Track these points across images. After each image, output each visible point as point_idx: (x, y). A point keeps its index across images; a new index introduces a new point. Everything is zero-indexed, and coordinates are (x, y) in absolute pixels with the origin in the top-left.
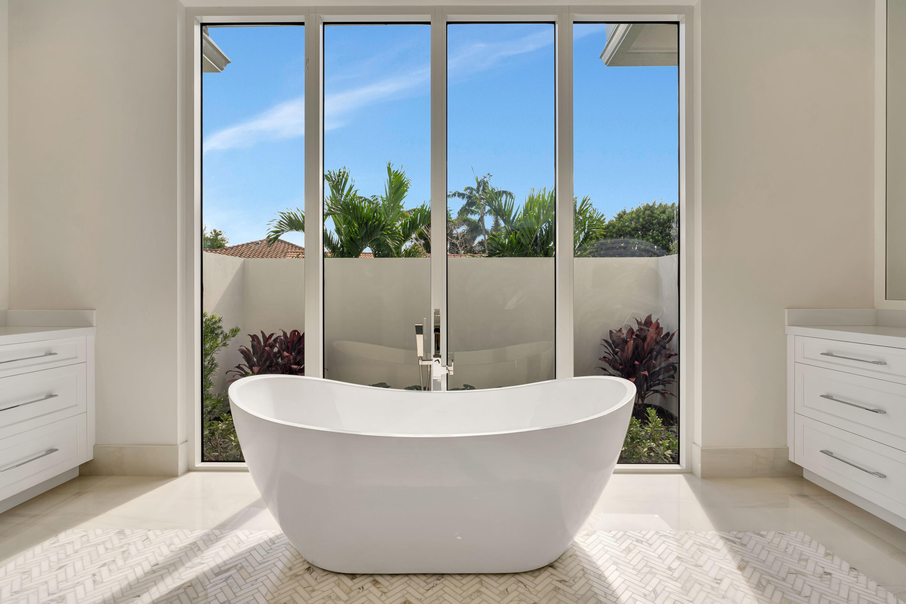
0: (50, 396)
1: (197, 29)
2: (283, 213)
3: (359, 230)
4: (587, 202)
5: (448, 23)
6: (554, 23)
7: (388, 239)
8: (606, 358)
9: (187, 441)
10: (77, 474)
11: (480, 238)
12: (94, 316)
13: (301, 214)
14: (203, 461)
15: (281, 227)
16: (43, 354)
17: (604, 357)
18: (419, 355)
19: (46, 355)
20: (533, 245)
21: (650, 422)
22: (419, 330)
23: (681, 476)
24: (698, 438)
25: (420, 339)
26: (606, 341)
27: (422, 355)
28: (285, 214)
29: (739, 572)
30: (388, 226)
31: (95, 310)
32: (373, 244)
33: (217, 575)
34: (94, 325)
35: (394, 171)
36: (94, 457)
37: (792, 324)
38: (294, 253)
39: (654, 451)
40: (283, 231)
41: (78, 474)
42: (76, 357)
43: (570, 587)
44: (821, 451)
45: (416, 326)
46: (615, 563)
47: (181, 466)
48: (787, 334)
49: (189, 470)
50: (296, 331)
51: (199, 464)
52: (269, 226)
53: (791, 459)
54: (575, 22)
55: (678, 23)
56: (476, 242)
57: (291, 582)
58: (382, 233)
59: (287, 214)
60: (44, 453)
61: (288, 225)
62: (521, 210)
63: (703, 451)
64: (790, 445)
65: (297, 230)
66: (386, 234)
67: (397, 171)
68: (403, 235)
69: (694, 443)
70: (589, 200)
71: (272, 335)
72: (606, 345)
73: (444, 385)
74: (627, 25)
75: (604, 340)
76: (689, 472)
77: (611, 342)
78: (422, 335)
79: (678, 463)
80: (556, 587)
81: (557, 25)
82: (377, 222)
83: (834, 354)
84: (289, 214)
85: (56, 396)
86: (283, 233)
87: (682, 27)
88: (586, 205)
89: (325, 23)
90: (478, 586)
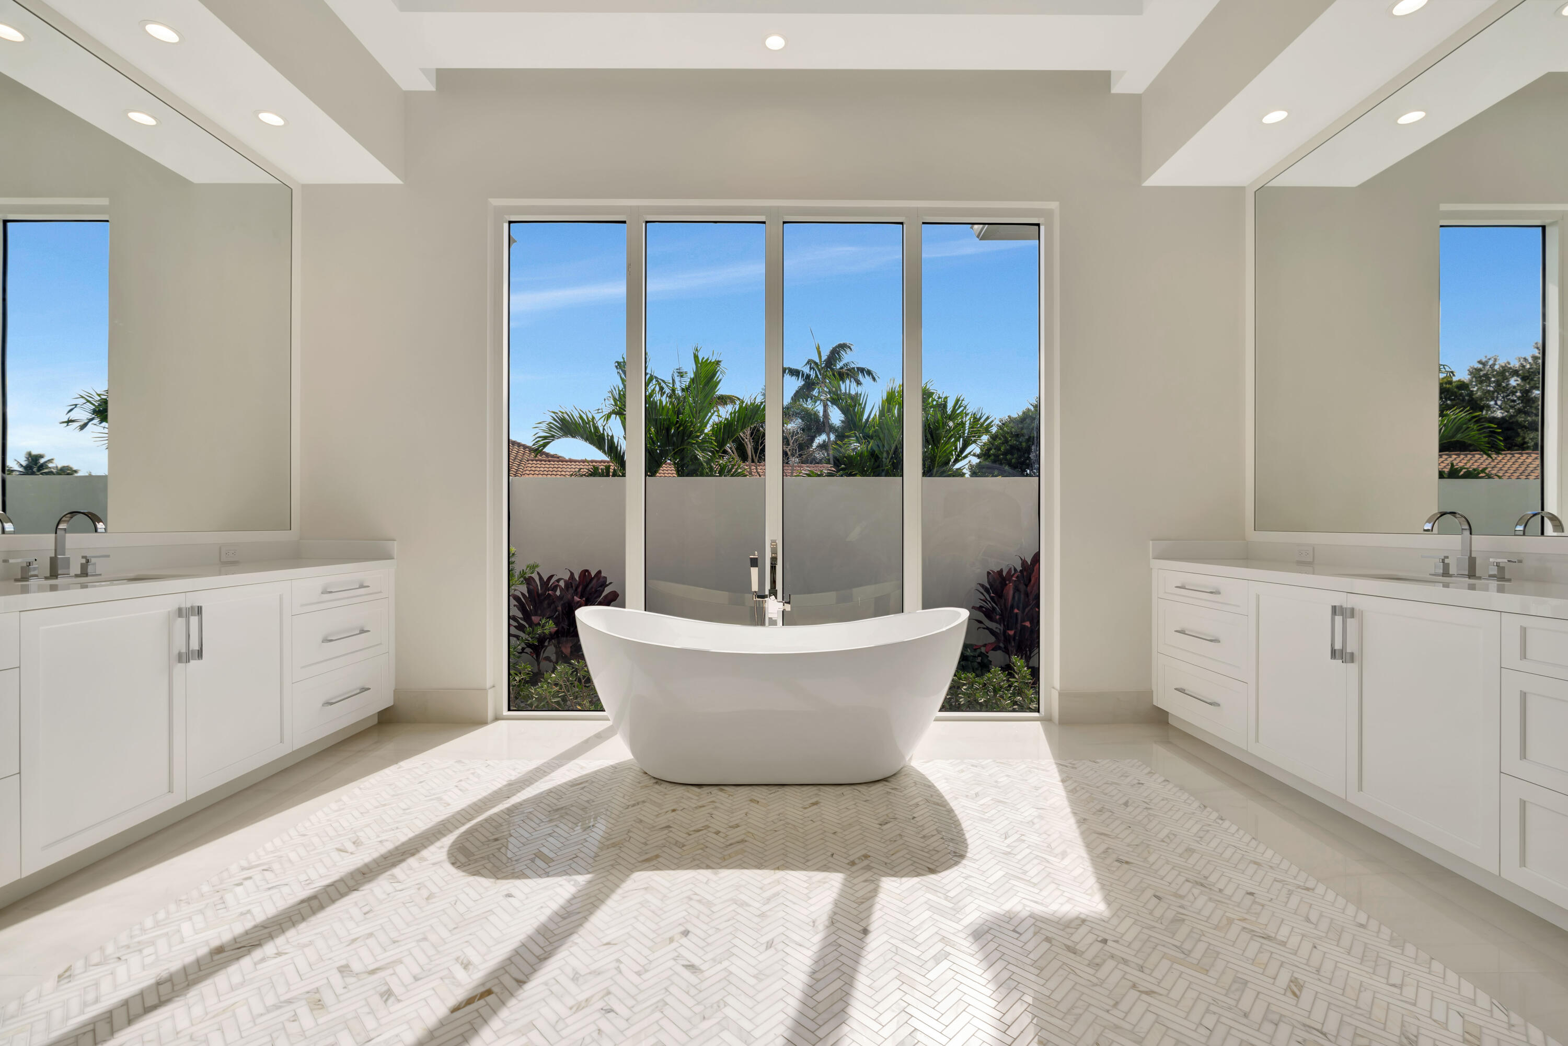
0: (363, 631)
1: (506, 225)
2: (554, 413)
3: (657, 438)
4: (961, 403)
5: (784, 223)
6: (902, 223)
7: (698, 451)
8: (983, 607)
9: (494, 687)
10: (375, 721)
11: (820, 439)
12: (395, 547)
13: (579, 413)
14: (509, 710)
15: (550, 431)
16: (358, 587)
17: (981, 607)
18: (753, 590)
19: (360, 588)
20: (892, 458)
21: (1016, 673)
22: (754, 563)
23: (1039, 723)
24: (1057, 684)
25: (754, 571)
26: (982, 586)
27: (757, 590)
28: (557, 413)
29: (1061, 784)
30: (696, 432)
31: (395, 540)
32: (676, 456)
33: (572, 786)
34: (395, 557)
35: (703, 358)
36: (394, 703)
37: (1160, 557)
38: (545, 461)
39: (1017, 705)
40: (553, 436)
41: (377, 720)
42: (381, 592)
43: (901, 792)
44: (1176, 689)
45: (751, 558)
46: (946, 779)
47: (490, 715)
48: (1152, 569)
49: (497, 718)
50: (587, 571)
51: (506, 713)
52: (536, 430)
53: (1155, 704)
54: (924, 223)
55: (1038, 225)
56: (815, 445)
57: (643, 790)
58: (690, 442)
59: (560, 414)
60: (358, 691)
61: (561, 429)
62: (876, 412)
63: (1060, 694)
64: (1154, 688)
65: (573, 437)
66: (694, 443)
67: (708, 359)
68: (716, 444)
69: (1053, 688)
70: (963, 400)
71: (552, 577)
72: (982, 590)
73: (780, 622)
74: (981, 226)
75: (980, 584)
76: (1047, 720)
77: (989, 587)
78: (757, 568)
79: (1039, 712)
80: (888, 792)
81: (905, 226)
82: (682, 428)
83: (1187, 587)
84: (563, 413)
85: (368, 631)
86: (553, 440)
87: (1042, 228)
88: (960, 407)
89: (647, 222)
90: (817, 792)
